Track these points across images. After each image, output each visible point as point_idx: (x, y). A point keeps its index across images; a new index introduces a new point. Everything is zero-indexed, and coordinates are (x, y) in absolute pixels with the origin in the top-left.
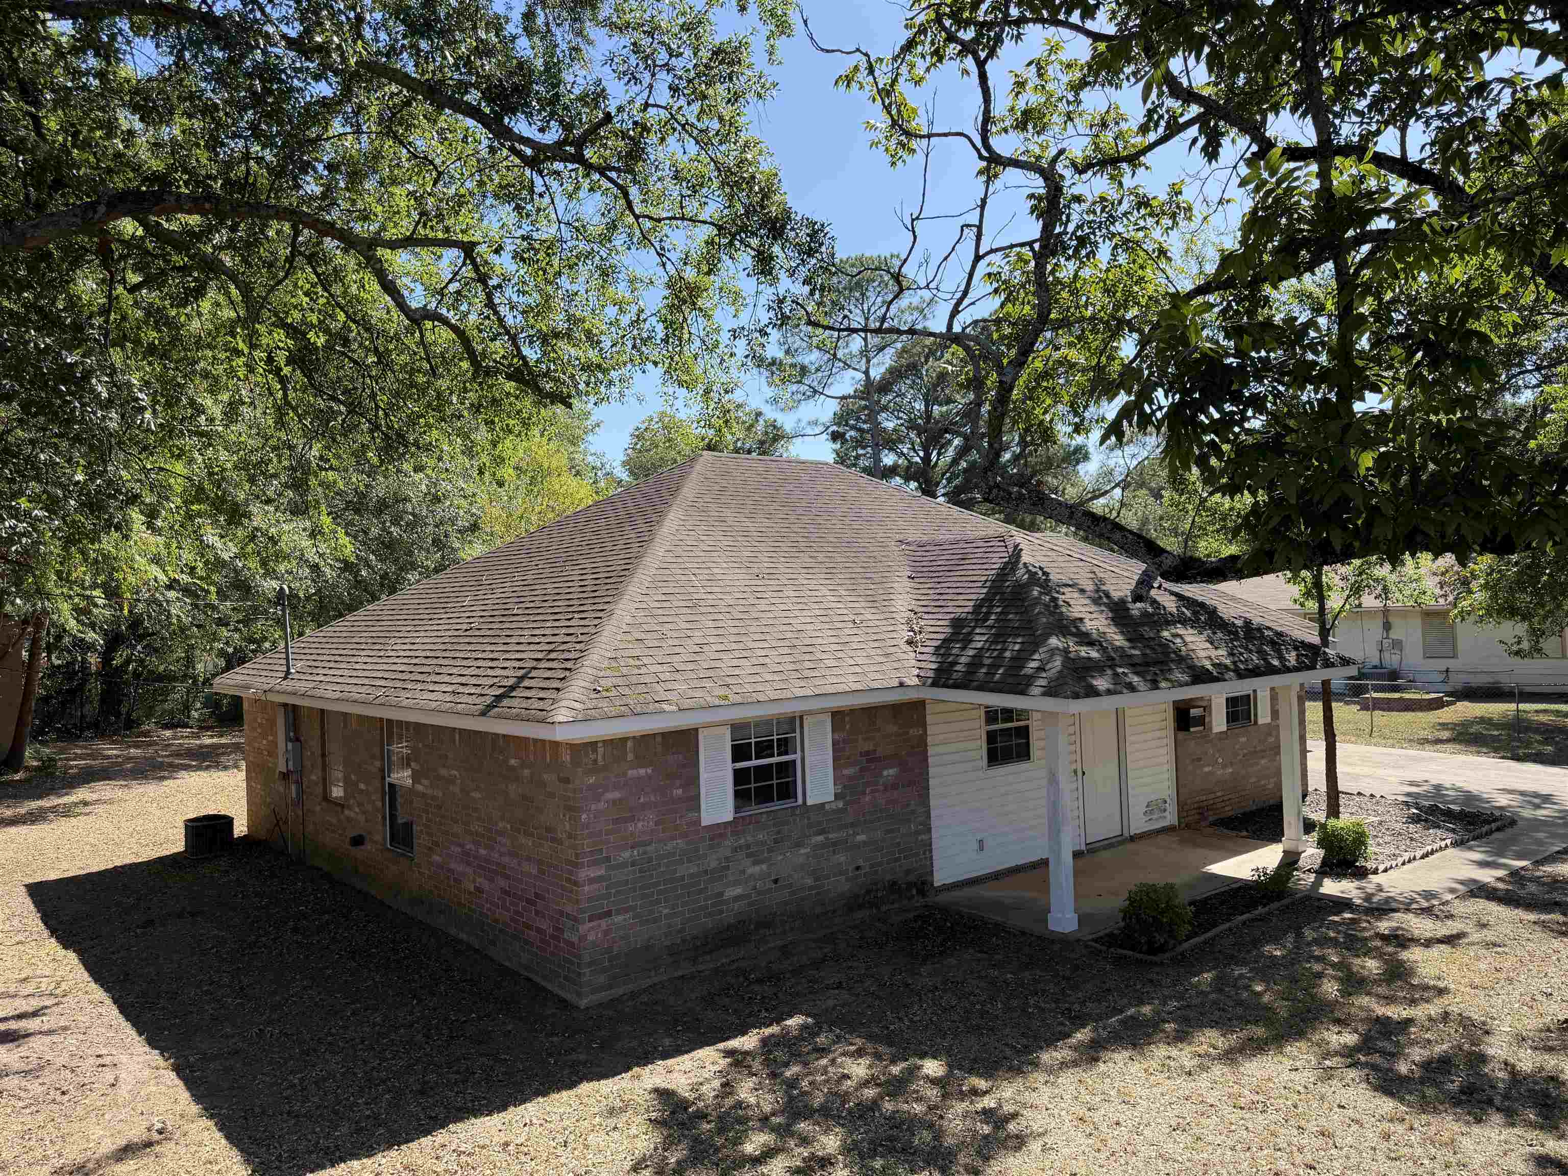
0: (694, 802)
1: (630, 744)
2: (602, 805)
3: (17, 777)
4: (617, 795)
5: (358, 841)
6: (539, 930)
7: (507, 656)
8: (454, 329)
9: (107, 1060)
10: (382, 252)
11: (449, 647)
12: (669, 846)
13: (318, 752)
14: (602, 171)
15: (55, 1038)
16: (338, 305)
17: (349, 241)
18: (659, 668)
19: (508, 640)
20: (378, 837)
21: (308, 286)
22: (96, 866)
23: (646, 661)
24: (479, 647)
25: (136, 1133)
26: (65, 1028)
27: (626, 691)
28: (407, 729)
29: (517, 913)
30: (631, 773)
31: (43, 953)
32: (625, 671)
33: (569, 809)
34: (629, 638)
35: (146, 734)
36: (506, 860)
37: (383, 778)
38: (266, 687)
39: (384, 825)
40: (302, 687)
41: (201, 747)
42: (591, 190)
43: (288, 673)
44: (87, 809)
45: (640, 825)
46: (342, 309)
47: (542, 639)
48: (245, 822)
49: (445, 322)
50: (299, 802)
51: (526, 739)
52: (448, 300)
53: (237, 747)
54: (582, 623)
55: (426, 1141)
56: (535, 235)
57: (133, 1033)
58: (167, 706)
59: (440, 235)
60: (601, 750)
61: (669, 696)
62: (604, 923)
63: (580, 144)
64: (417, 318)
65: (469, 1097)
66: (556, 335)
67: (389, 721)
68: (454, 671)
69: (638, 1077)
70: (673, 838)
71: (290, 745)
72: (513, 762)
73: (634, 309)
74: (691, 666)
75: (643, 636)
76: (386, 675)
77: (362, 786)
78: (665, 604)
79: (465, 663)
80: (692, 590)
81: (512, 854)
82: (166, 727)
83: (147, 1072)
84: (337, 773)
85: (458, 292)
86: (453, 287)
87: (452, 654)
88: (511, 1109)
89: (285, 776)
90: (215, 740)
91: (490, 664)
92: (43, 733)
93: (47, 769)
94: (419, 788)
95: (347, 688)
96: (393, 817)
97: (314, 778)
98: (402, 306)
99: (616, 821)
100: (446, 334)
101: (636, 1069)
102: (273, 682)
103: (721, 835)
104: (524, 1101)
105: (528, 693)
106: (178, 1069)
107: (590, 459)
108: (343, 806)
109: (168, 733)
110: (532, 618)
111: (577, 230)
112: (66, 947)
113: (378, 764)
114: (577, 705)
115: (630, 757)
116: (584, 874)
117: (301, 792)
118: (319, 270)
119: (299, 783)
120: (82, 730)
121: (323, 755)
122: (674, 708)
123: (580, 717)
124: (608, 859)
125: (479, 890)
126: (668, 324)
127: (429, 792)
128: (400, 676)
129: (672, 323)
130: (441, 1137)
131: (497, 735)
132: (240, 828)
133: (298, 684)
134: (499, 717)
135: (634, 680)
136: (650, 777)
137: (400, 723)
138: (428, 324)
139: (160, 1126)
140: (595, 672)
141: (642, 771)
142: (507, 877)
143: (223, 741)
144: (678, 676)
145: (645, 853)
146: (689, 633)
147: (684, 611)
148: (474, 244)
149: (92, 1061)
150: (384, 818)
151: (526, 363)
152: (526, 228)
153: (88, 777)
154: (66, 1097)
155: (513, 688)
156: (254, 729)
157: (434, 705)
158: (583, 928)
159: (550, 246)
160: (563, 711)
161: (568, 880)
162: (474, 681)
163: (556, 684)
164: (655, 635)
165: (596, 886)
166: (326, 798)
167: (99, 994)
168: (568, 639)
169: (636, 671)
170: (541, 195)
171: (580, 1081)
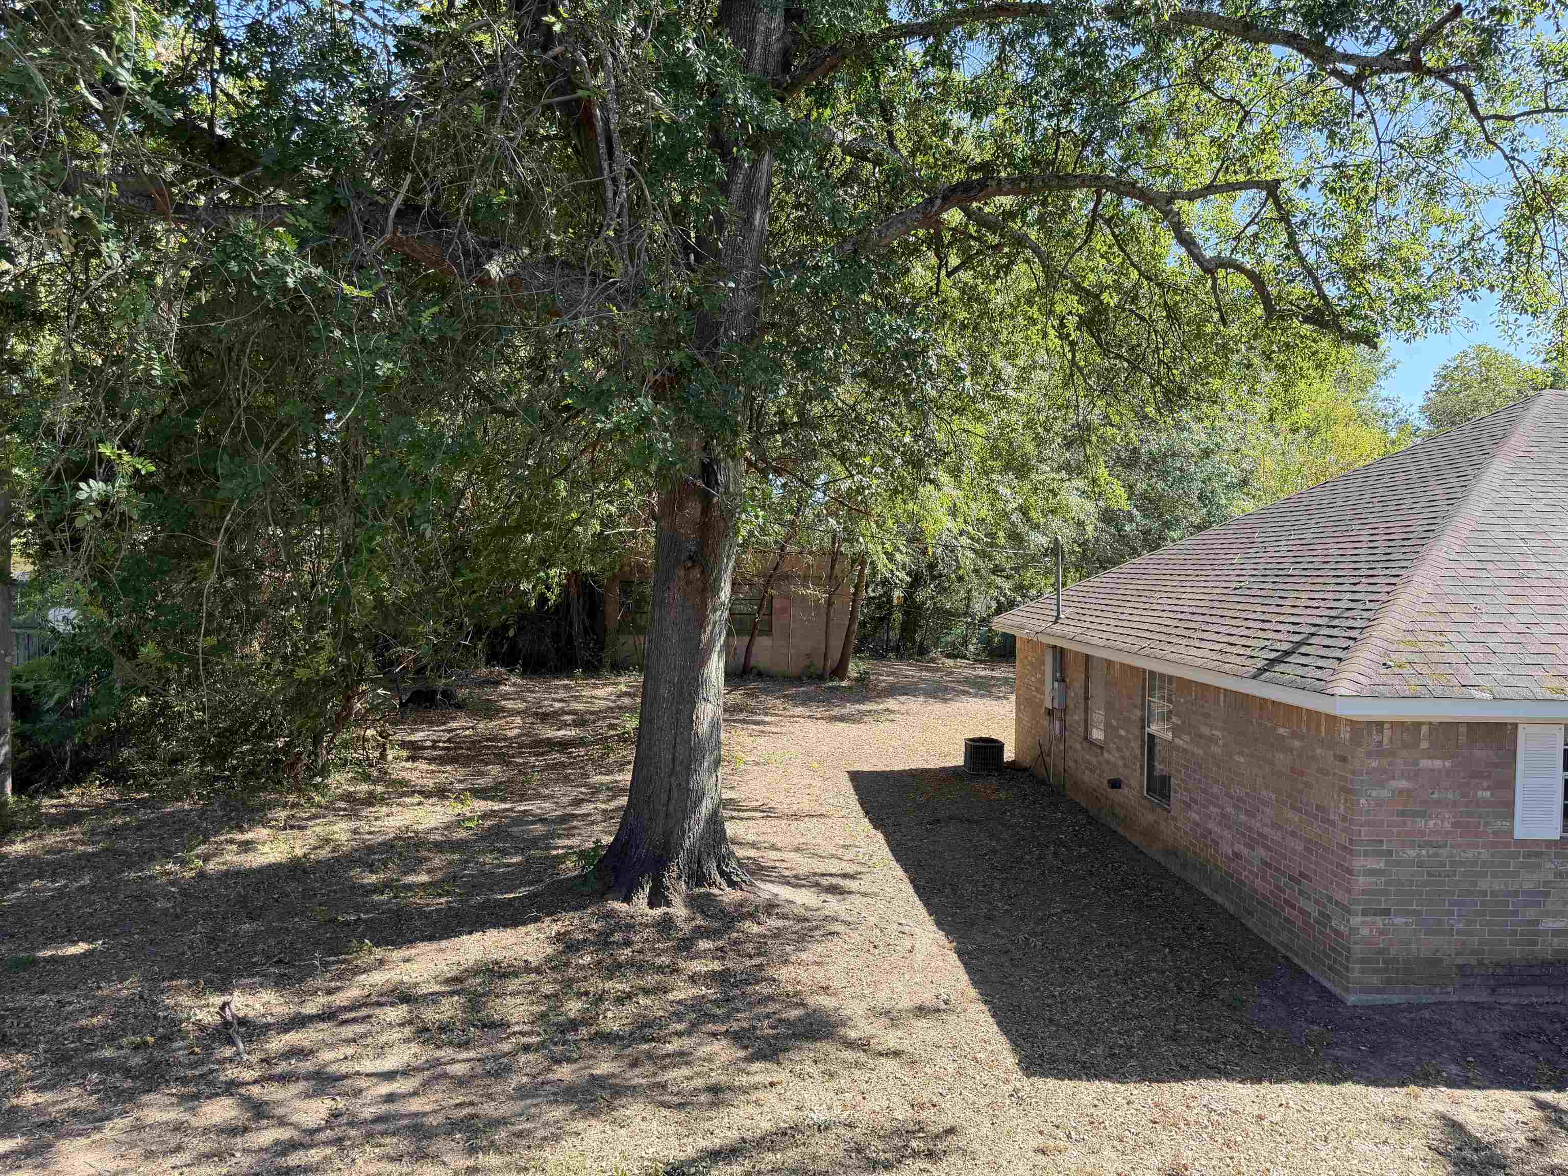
0: (1507, 808)
1: (1425, 729)
2: (1385, 793)
3: (843, 684)
4: (1403, 784)
5: (1115, 784)
6: (1302, 911)
7: (1281, 618)
8: (1251, 275)
9: (906, 929)
10: (1180, 204)
11: (1216, 604)
12: (1470, 854)
13: (1081, 693)
14: (1442, 75)
15: (869, 900)
16: (1132, 264)
17: (1146, 197)
18: (1470, 647)
19: (1281, 602)
20: (1134, 783)
21: (1105, 248)
22: (899, 766)
23: (1451, 637)
24: (1249, 607)
25: (926, 997)
26: (876, 895)
27: (1425, 670)
28: (1170, 683)
29: (1278, 887)
30: (1425, 763)
31: (859, 829)
32: (1424, 647)
33: (1344, 790)
34: (1431, 609)
35: (933, 660)
36: (1267, 830)
37: (1143, 728)
38: (1039, 629)
39: (1142, 774)
40: (1069, 631)
41: (977, 677)
42: (1424, 98)
43: (1058, 617)
44: (892, 717)
45: (1432, 823)
46: (1136, 267)
47: (1322, 604)
48: (1013, 749)
49: (1240, 268)
50: (1062, 738)
51: (1298, 709)
52: (1245, 244)
53: (1006, 681)
54: (1371, 588)
55: (1176, 1086)
56: (1349, 161)
57: (923, 911)
58: (949, 639)
59: (1242, 178)
60: (1387, 733)
61: (1479, 680)
62: (1379, 920)
63: (1417, 48)
64: (1209, 268)
65: (1221, 1059)
66: (1365, 268)
67: (1152, 673)
68: (1222, 629)
69: (1416, 1097)
70: (1474, 846)
71: (1056, 684)
72: (1281, 731)
73: (1467, 225)
74: (1511, 648)
75: (1450, 608)
76: (1152, 628)
77: (1123, 733)
78: (1479, 574)
79: (1233, 622)
80: (1520, 558)
81: (1276, 826)
82: (948, 656)
83: (935, 948)
84: (1098, 716)
85: (1256, 235)
86: (1250, 231)
87: (1219, 612)
88: (1266, 1084)
89: (1050, 712)
90: (988, 673)
91: (1262, 625)
92: (860, 651)
93: (862, 679)
94: (1178, 742)
95: (1112, 637)
96: (1151, 767)
97: (1076, 717)
98: (1196, 257)
99: (1402, 814)
100: (1242, 281)
101: (1412, 1087)
102: (1045, 625)
103: (1539, 855)
104: (1280, 1081)
105: (1303, 660)
106: (960, 953)
107: (1380, 405)
108: (1102, 748)
109: (950, 662)
110: (1310, 580)
111: (1401, 146)
112: (876, 827)
113: (1139, 713)
114: (1361, 679)
115: (1424, 745)
116: (1359, 863)
117: (1064, 729)
118: (1116, 231)
119: (1063, 721)
120: (887, 651)
121: (1086, 698)
122: (1487, 696)
123: (1364, 693)
124: (1390, 853)
125: (1237, 855)
126: (1513, 239)
127: (1189, 747)
128: (1165, 630)
129: (1518, 237)
130: (1191, 1087)
131: (1265, 700)
132: (1009, 755)
133: (1067, 629)
134: (1270, 681)
135: (1435, 658)
136: (1448, 773)
137: (1162, 676)
138: (1221, 273)
139: (946, 997)
140: (1385, 645)
141: (1438, 763)
142: (1267, 848)
143: (994, 674)
144: (1494, 659)
145: (1436, 855)
146: (1513, 609)
147: (1506, 582)
148: (1277, 182)
149: (895, 926)
150: (1142, 767)
151: (1327, 303)
152: (1338, 155)
153: (892, 691)
154: (877, 951)
155: (1287, 653)
156: (1024, 666)
157: (1200, 662)
158: (1356, 920)
159: (1365, 173)
160: (1346, 683)
161: (1339, 865)
162: (1244, 641)
163: (1338, 654)
164: (1466, 609)
165: (1373, 879)
166: (1086, 738)
167: (899, 872)
168: (1353, 605)
169: (1439, 648)
170: (1360, 116)
171: (1345, 1079)
